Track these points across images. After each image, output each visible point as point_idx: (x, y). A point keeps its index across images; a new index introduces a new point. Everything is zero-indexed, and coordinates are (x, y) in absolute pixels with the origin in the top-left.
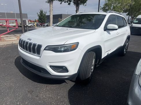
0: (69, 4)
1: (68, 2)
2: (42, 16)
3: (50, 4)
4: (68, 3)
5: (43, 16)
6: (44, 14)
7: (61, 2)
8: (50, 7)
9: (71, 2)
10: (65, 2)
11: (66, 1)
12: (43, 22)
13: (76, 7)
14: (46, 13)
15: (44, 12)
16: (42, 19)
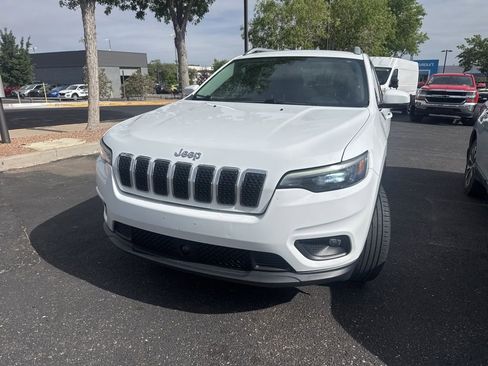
0: (140, 15)
1: (134, 8)
2: (11, 55)
3: (84, 13)
4: (135, 13)
5: (19, 58)
6: (22, 50)
7: (106, 5)
8: (84, 24)
9: (144, 7)
10: (123, 8)
11: (128, 3)
12: (17, 79)
13: (175, 26)
14: (28, 45)
15: (17, 42)
16: (12, 68)
